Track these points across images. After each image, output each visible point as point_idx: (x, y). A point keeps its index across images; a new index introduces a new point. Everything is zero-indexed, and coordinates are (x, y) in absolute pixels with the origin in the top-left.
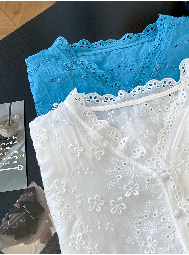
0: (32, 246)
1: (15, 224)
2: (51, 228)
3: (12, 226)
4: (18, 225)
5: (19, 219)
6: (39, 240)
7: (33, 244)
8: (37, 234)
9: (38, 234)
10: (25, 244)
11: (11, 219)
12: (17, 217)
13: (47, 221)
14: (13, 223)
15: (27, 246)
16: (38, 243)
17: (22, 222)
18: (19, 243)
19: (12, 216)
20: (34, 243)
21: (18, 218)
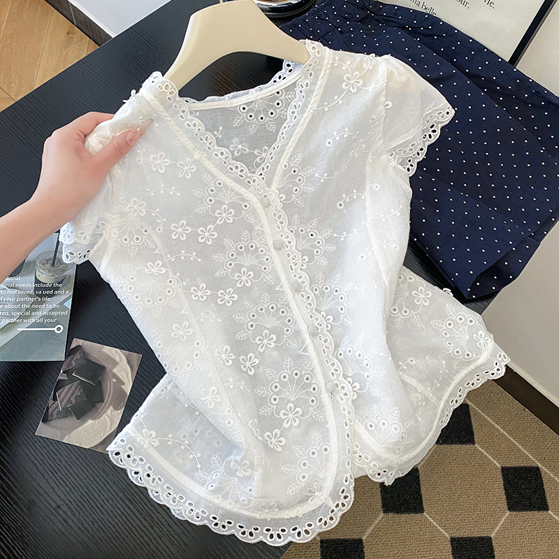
0: (105, 418)
1: (69, 401)
2: (122, 386)
3: (67, 404)
4: (74, 401)
5: (74, 393)
6: (111, 407)
7: (104, 415)
8: (105, 401)
9: (107, 400)
10: (93, 420)
11: (61, 397)
12: (69, 391)
13: (114, 380)
14: (65, 401)
15: (97, 421)
16: (112, 411)
17: (79, 394)
18: (84, 423)
19: (61, 393)
20: (106, 413)
21: (71, 392)
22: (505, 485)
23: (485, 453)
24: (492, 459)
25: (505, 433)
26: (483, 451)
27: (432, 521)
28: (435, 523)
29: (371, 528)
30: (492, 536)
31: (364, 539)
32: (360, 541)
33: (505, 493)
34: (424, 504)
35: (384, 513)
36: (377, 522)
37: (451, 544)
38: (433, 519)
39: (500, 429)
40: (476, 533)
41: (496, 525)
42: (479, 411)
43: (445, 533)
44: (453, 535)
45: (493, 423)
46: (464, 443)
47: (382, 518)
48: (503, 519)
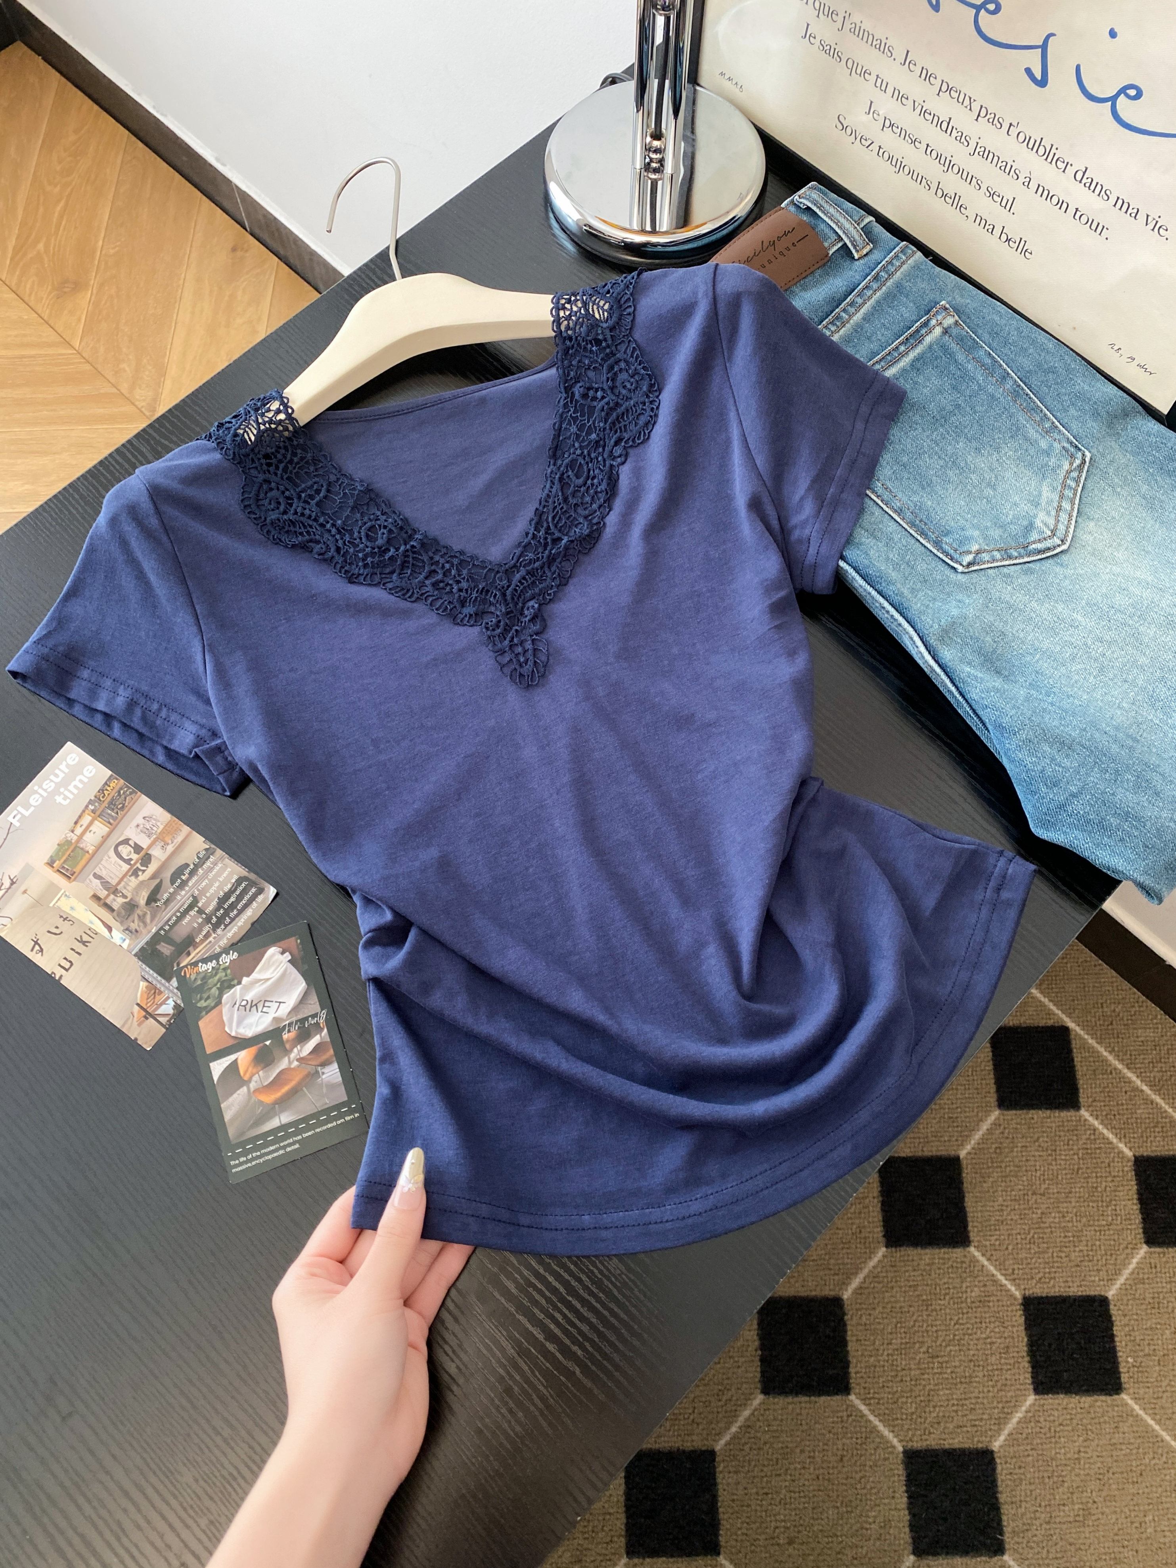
22: (1139, 1193)
23: (1100, 1127)
24: (1115, 1141)
25: (1145, 1088)
26: (1096, 1123)
27: (986, 1263)
28: (992, 1268)
29: (861, 1276)
30: (1111, 1294)
31: (845, 1297)
32: (837, 1302)
33: (1141, 1209)
34: (970, 1228)
35: (887, 1247)
36: (872, 1264)
37: (1024, 1311)
38: (989, 1260)
39: (1134, 1078)
40: (1075, 1290)
41: (1118, 1273)
42: (1090, 1041)
43: (1013, 1289)
44: (1027, 1293)
45: (1120, 1066)
46: (1056, 1108)
47: (884, 1256)
48: (1135, 1261)
